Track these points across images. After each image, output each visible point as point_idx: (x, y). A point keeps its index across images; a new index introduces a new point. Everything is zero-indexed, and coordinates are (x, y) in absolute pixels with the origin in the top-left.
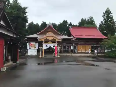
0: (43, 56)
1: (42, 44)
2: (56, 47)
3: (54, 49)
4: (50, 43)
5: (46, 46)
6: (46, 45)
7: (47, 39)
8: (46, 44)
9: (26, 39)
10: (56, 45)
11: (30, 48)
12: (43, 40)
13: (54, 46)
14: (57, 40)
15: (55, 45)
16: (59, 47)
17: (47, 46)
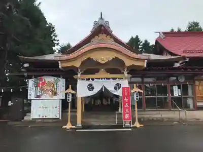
0: (79, 124)
1: (76, 81)
2: (124, 88)
3: (117, 96)
4: (102, 73)
5: (90, 85)
6: (89, 83)
7: (89, 60)
8: (88, 79)
9: (26, 65)
10: (125, 84)
11: (38, 97)
12: (77, 64)
13: (118, 87)
14: (128, 63)
15: (120, 82)
16: (136, 89)
17: (91, 88)
